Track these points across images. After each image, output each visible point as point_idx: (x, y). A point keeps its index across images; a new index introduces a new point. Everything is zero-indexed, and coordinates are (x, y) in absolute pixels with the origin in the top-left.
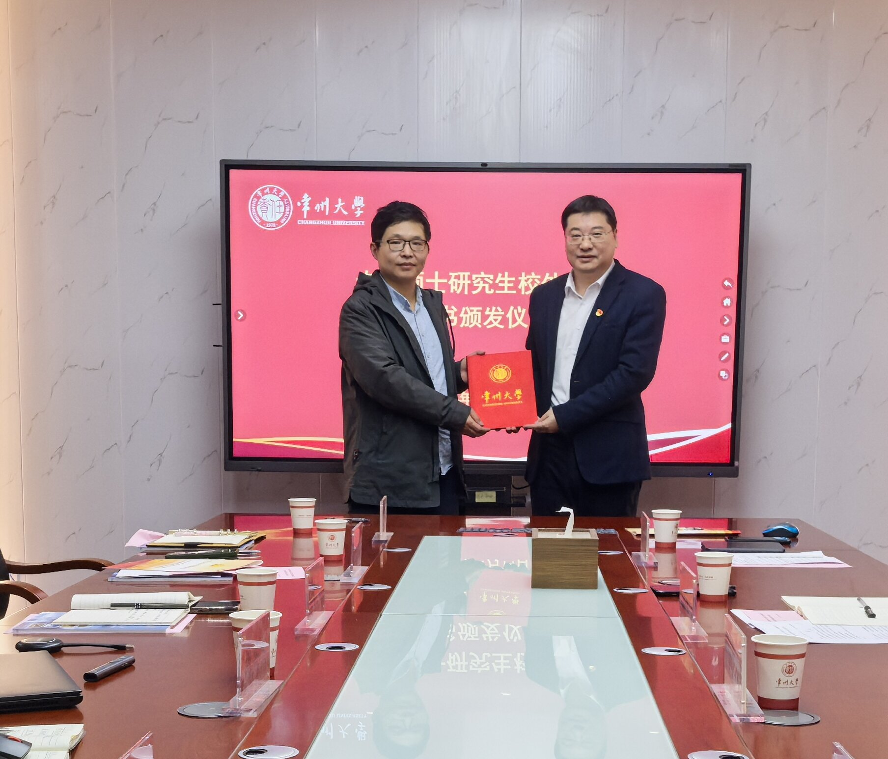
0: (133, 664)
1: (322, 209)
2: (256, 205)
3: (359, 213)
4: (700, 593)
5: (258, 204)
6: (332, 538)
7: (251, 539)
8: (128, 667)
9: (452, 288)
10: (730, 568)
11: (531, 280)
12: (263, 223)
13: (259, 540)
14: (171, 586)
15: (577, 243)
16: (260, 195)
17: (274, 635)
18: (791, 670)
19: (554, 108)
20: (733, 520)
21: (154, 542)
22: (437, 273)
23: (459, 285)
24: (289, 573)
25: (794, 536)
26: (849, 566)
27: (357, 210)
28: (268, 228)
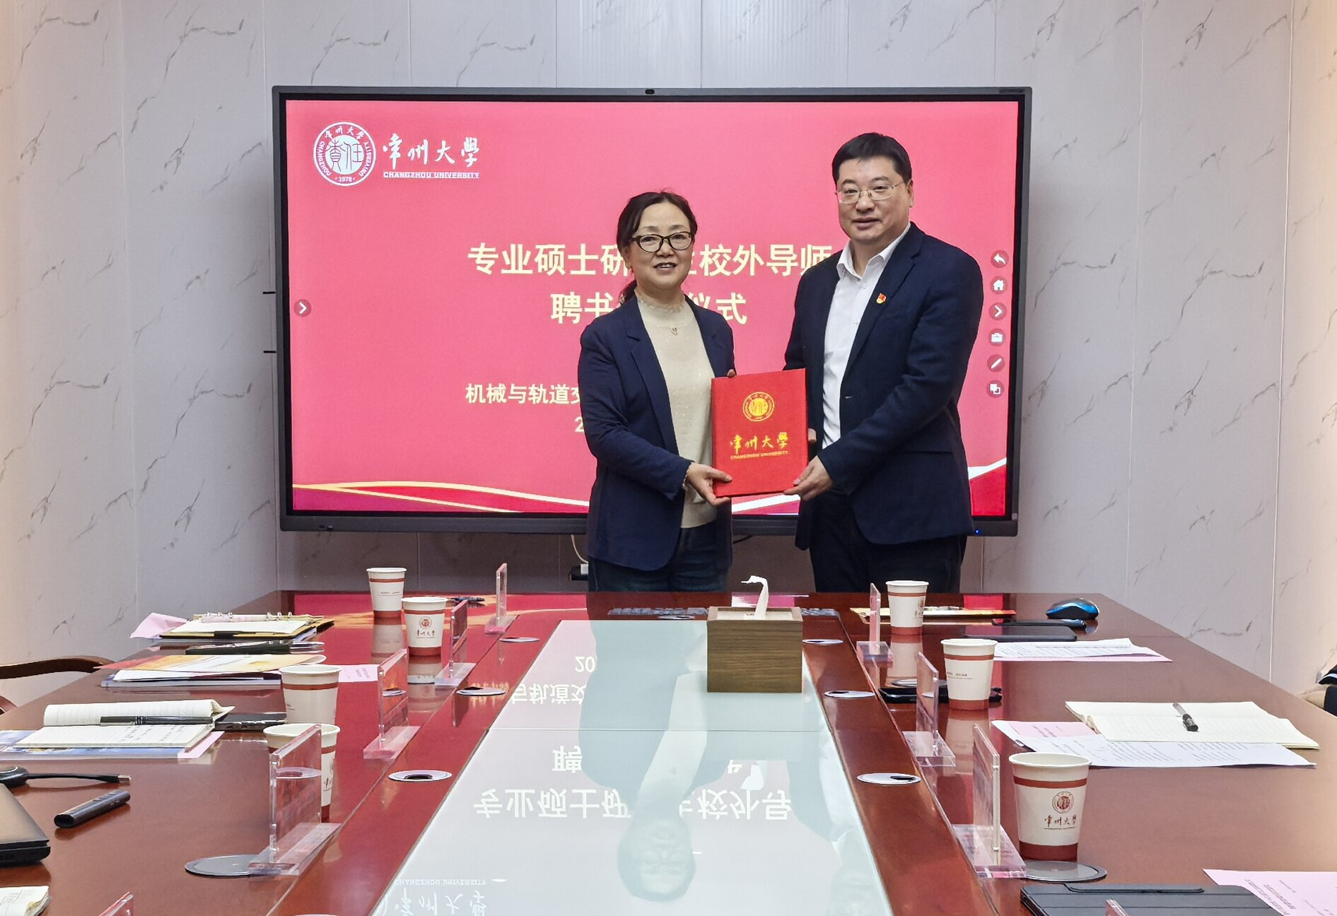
0: (128, 802)
1: (419, 156)
2: (324, 153)
3: (471, 161)
4: (952, 695)
5: (327, 149)
6: (426, 624)
7: (313, 626)
8: (120, 806)
9: (606, 267)
10: (992, 661)
11: (717, 256)
12: (334, 175)
13: (322, 628)
14: (193, 692)
15: (852, 201)
16: (330, 136)
17: (328, 760)
18: (1065, 802)
19: (750, 11)
20: (1011, 596)
21: (173, 631)
22: (583, 247)
23: (615, 262)
24: (362, 672)
25: (1091, 618)
26: (1167, 660)
27: (468, 157)
28: (342, 183)
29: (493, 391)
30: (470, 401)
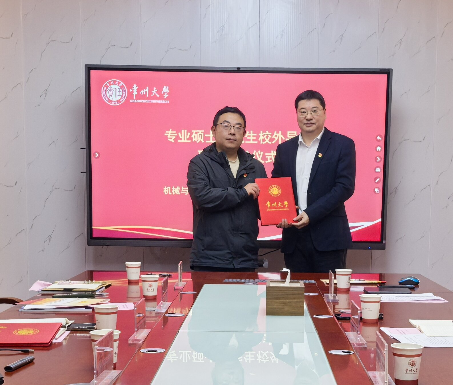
0: (33, 361)
1: (145, 94)
2: (106, 91)
3: (166, 96)
4: (363, 318)
6: (151, 286)
7: (103, 286)
8: (31, 362)
10: (380, 303)
11: (266, 136)
12: (110, 101)
13: (107, 287)
15: (304, 116)
16: (108, 85)
17: (116, 344)
18: (413, 363)
19: (279, 36)
20: (383, 274)
21: (46, 288)
24: (125, 306)
25: (416, 284)
26: (448, 302)
27: (165, 94)
28: (113, 104)
29: (175, 190)
30: (165, 194)
